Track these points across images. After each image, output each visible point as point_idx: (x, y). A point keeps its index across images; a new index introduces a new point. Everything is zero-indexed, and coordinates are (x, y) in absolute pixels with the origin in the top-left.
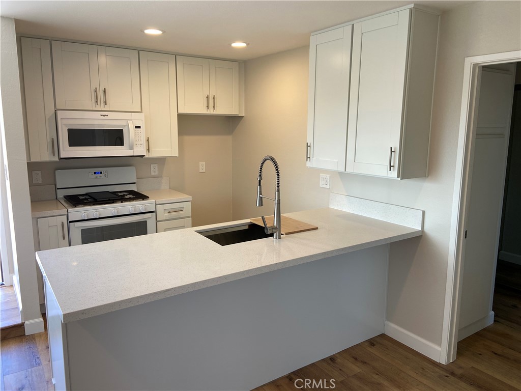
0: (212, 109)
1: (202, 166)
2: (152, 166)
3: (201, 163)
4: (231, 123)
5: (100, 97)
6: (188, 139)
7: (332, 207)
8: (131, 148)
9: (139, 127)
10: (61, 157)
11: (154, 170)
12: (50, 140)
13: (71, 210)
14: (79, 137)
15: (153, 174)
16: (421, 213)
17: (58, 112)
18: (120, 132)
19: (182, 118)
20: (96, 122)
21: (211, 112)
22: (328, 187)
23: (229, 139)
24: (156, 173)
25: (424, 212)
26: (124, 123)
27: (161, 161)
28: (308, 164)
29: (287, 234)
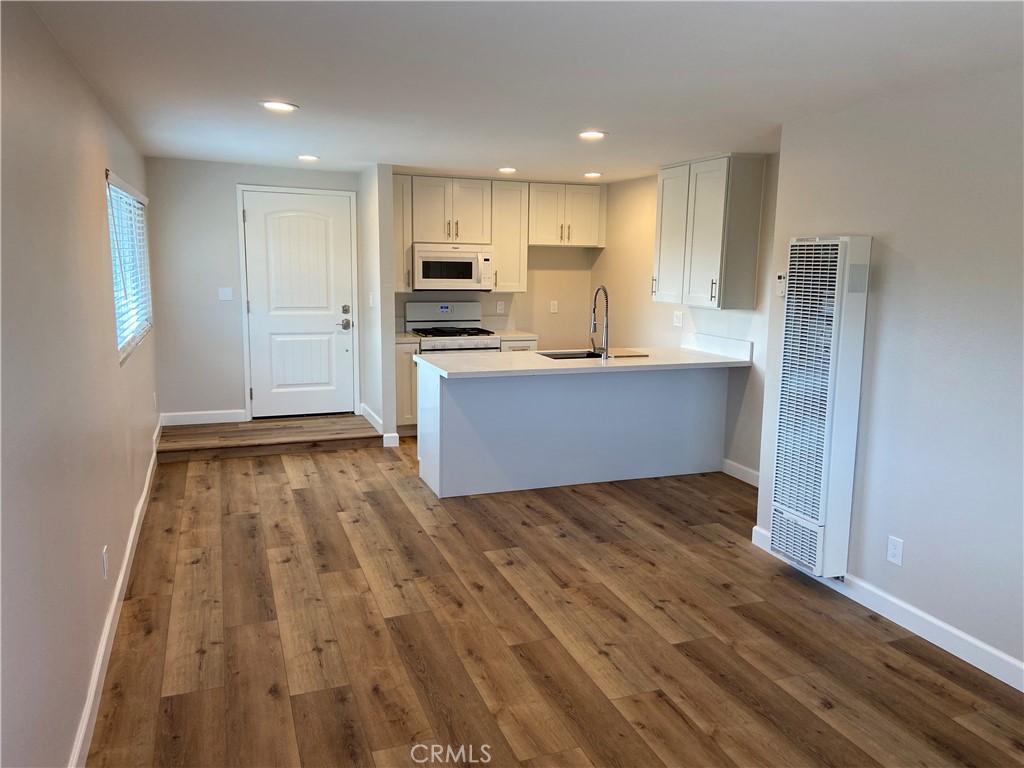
0: (566, 239)
1: (554, 306)
2: (499, 303)
3: (552, 302)
4: (590, 256)
5: (452, 229)
6: (538, 274)
7: (683, 346)
8: (479, 281)
9: (488, 260)
10: (416, 288)
11: (500, 308)
12: (405, 272)
13: (423, 339)
14: (432, 269)
15: (498, 312)
16: (749, 344)
17: (416, 245)
18: (469, 265)
19: (533, 250)
20: (449, 255)
21: (565, 243)
22: (680, 325)
23: (587, 274)
24: (502, 312)
25: (752, 344)
26: (474, 255)
27: (508, 297)
28: (654, 298)
29: (615, 357)
